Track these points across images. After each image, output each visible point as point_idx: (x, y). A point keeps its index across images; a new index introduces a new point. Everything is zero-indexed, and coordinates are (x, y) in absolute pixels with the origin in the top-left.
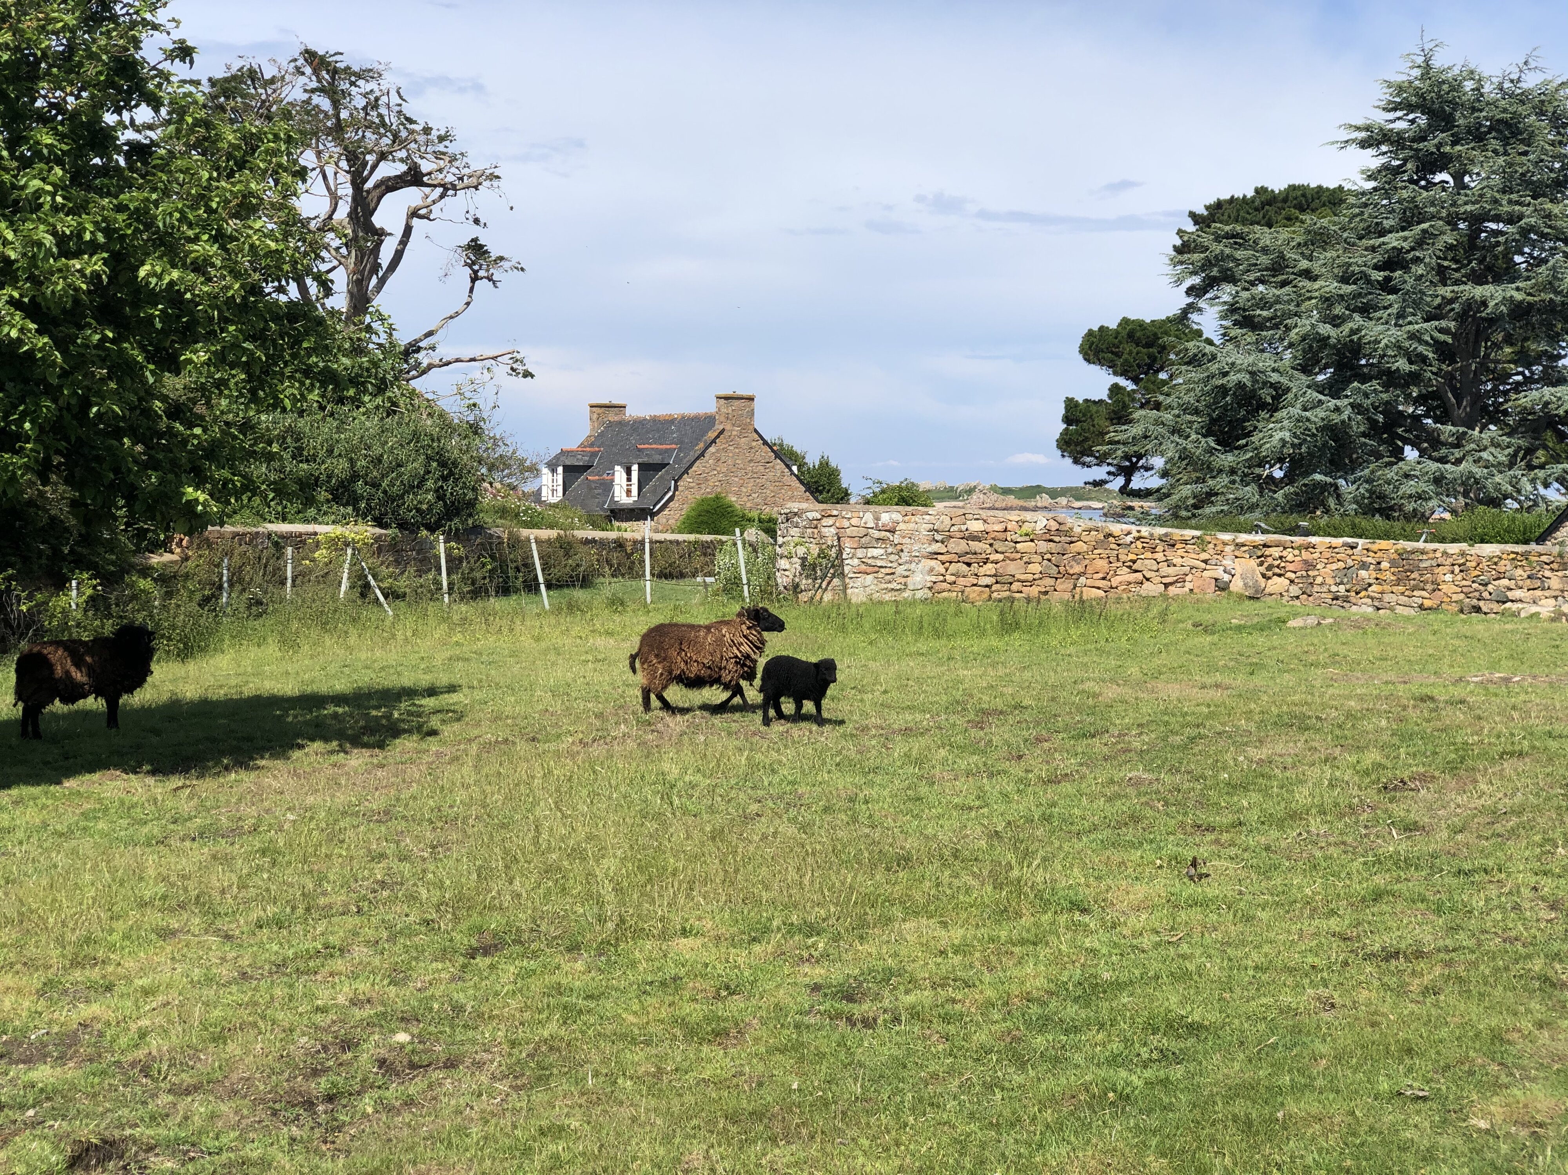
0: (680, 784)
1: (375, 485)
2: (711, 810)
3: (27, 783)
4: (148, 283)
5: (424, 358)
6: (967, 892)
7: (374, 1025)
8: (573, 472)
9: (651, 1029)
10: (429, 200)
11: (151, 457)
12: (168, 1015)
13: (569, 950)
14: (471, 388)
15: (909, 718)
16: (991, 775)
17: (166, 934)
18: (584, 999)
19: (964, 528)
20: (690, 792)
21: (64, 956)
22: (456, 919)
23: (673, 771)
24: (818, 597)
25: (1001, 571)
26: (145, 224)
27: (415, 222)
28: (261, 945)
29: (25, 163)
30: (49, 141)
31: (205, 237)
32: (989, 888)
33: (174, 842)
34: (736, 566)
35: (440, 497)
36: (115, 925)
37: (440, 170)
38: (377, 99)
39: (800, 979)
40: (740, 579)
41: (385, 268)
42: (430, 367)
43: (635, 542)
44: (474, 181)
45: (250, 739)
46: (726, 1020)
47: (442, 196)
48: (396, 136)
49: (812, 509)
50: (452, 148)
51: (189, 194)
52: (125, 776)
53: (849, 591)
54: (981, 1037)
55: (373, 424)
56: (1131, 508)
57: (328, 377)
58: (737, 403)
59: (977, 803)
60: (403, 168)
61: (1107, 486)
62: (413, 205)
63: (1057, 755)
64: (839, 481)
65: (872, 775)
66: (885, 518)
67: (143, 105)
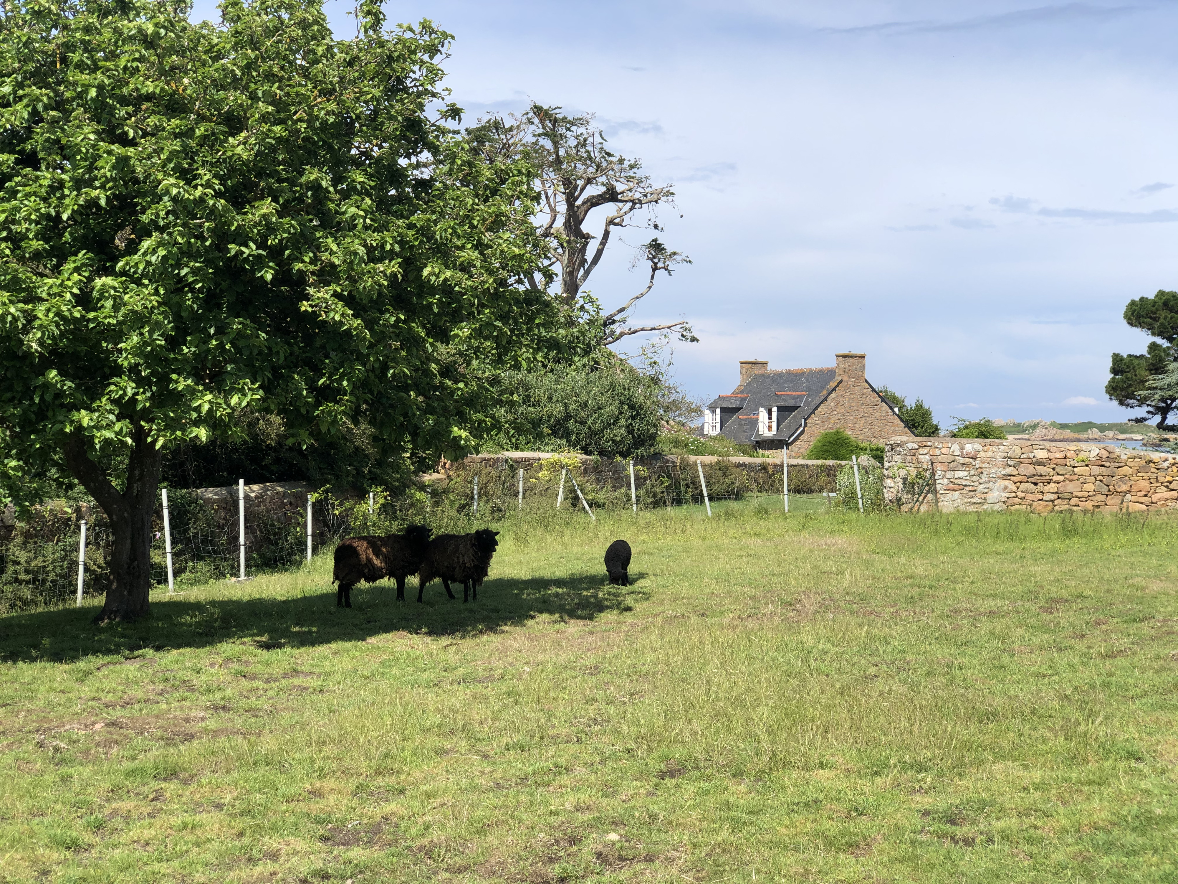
0: (815, 651)
1: (583, 423)
2: (839, 671)
3: (342, 640)
4: (429, 280)
5: (617, 328)
6: (1044, 741)
7: (592, 826)
8: (728, 412)
9: (799, 839)
10: (622, 212)
11: (428, 405)
12: (444, 813)
13: (734, 776)
14: (653, 350)
15: (993, 603)
16: (1060, 650)
17: (441, 752)
18: (747, 814)
19: (1031, 455)
20: (824, 657)
21: (370, 767)
22: (650, 749)
23: (810, 641)
24: (916, 509)
25: (1062, 489)
26: (427, 238)
27: (612, 228)
28: (509, 762)
29: (345, 195)
30: (361, 180)
31: (469, 246)
32: (1062, 739)
33: (445, 685)
34: (853, 484)
35: (630, 432)
36: (406, 744)
37: (630, 190)
38: (585, 140)
39: (913, 806)
40: (856, 494)
41: (589, 262)
42: (622, 335)
43: (776, 466)
44: (655, 197)
45: (497, 611)
46: (856, 835)
47: (631, 209)
48: (598, 166)
49: (911, 441)
50: (639, 173)
51: (458, 215)
52: (410, 636)
53: (940, 504)
54: (1058, 856)
55: (581, 378)
56: (1167, 440)
57: (553, 344)
58: (852, 360)
59: (1049, 672)
60: (603, 189)
61: (1146, 423)
62: (611, 216)
63: (1113, 636)
64: (931, 419)
65: (964, 647)
66: (969, 448)
67: (426, 151)
